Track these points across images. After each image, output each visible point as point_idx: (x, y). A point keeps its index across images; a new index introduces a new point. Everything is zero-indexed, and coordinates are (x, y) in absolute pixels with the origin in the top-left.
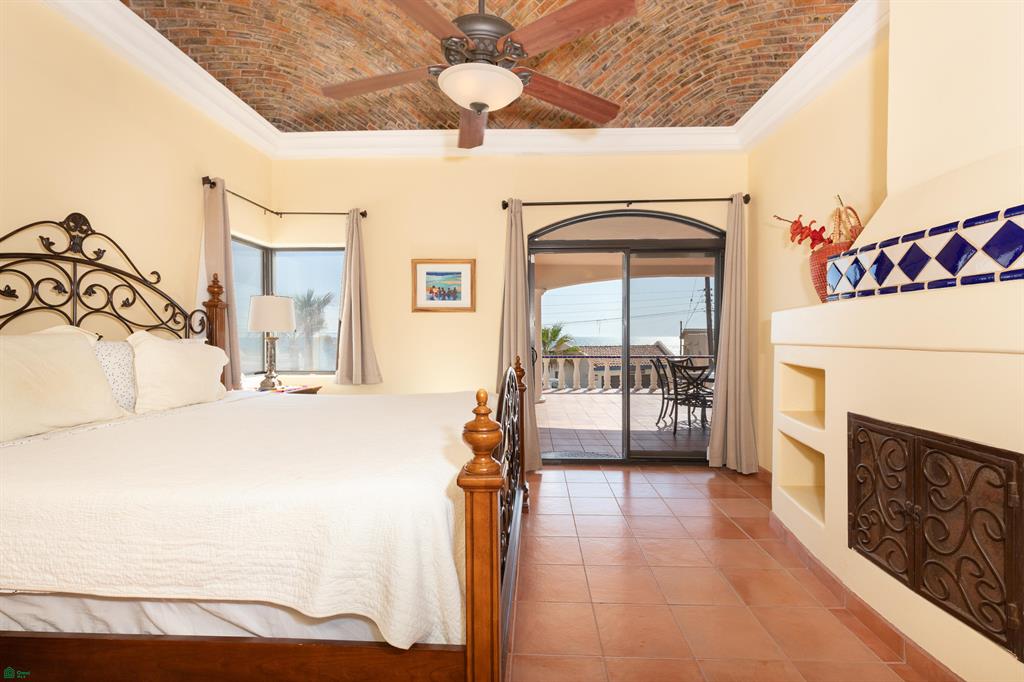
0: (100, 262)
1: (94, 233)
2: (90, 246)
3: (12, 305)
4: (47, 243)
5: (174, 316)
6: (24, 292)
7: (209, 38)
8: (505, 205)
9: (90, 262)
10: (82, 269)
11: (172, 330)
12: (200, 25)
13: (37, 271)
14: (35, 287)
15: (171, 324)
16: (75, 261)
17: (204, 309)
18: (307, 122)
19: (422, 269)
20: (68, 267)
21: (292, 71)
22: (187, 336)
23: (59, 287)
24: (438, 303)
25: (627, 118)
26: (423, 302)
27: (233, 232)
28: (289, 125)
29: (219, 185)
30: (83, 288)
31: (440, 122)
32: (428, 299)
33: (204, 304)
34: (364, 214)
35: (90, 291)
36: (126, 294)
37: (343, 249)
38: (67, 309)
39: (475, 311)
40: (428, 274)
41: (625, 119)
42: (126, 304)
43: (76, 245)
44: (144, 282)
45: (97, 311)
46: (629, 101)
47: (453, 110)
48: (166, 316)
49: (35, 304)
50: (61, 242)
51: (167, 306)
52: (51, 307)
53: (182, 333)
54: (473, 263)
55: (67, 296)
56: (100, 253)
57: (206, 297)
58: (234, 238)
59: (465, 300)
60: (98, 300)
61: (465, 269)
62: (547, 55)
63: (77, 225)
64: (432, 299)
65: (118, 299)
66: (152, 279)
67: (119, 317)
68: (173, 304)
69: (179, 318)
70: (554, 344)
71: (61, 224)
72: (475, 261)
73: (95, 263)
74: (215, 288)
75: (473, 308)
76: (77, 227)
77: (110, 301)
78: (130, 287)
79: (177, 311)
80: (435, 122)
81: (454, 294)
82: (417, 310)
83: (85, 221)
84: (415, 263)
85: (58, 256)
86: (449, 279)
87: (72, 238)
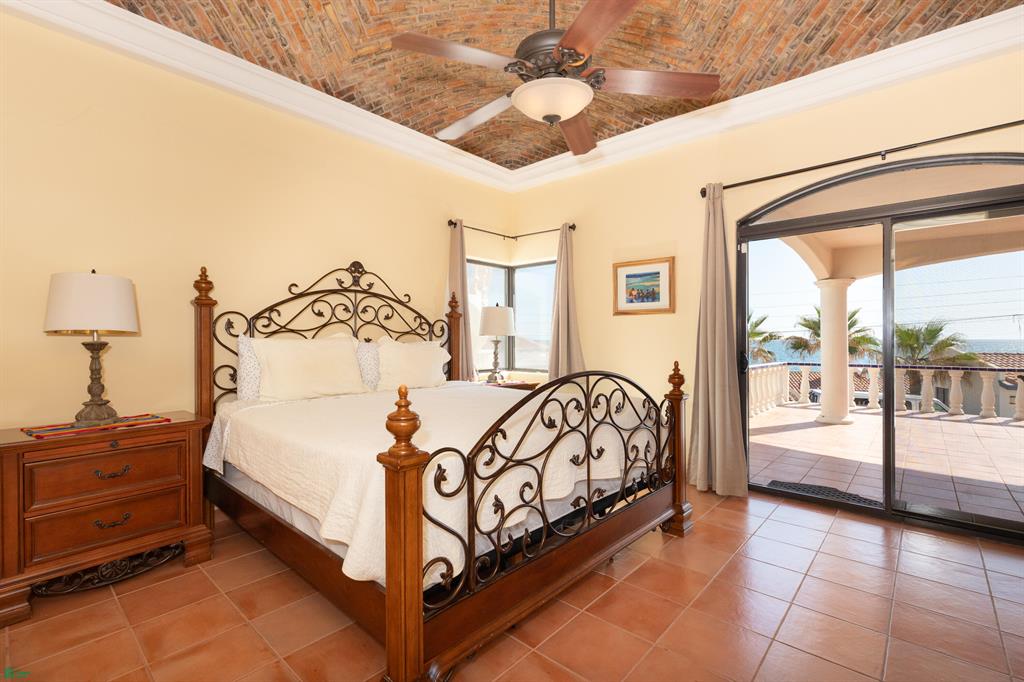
0: (371, 291)
1: (366, 272)
2: (364, 282)
3: (323, 321)
4: (340, 282)
5: (421, 324)
6: (327, 313)
7: (445, 118)
8: (704, 193)
9: (364, 292)
10: (360, 296)
11: (419, 334)
12: (436, 111)
13: (334, 299)
14: (333, 310)
15: (419, 331)
16: (356, 291)
17: (446, 319)
18: (531, 157)
19: (623, 272)
20: (351, 295)
21: (510, 119)
22: (431, 340)
23: (346, 309)
24: (637, 306)
25: (875, 39)
26: (623, 305)
27: (468, 257)
28: (518, 163)
29: (458, 224)
30: (360, 310)
31: (636, 122)
32: (628, 302)
33: (446, 315)
34: (573, 227)
35: (364, 310)
36: (387, 311)
37: (554, 262)
38: (351, 323)
39: (674, 312)
40: (628, 276)
41: (871, 42)
42: (387, 318)
43: (356, 282)
44: (400, 302)
45: (368, 323)
46: (872, 16)
47: (646, 106)
48: (415, 325)
49: (334, 320)
50: (348, 280)
51: (416, 318)
52: (342, 322)
53: (427, 338)
54: (672, 261)
55: (350, 315)
56: (371, 285)
57: (448, 310)
58: (469, 261)
59: (664, 301)
60: (369, 316)
61: (663, 269)
62: (737, 8)
63: (357, 268)
64: (632, 301)
65: (382, 314)
66: (405, 299)
67: (383, 327)
68: (420, 316)
69: (425, 327)
70: (928, 349)
71: (347, 270)
72: (673, 258)
73: (368, 292)
74: (453, 303)
75: (672, 309)
76: (356, 271)
77: (376, 316)
78: (390, 306)
79: (423, 321)
80: (631, 123)
81: (653, 296)
82: (618, 313)
83: (361, 266)
84: (616, 267)
85: (346, 290)
86: (647, 281)
87: (354, 277)
